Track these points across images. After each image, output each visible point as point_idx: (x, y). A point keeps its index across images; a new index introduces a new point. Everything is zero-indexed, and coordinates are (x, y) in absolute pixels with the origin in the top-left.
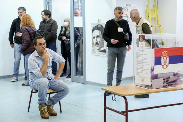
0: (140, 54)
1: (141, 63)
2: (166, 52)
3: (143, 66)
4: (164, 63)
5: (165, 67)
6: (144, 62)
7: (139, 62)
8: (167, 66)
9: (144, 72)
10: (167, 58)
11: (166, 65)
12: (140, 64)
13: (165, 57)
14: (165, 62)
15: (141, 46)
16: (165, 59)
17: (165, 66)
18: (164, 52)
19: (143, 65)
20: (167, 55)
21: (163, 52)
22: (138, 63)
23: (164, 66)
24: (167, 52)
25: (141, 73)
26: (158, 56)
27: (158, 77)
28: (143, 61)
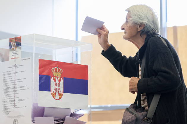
0: (11, 74)
1: (14, 90)
2: (59, 70)
3: (17, 95)
4: (55, 89)
5: (57, 96)
6: (18, 88)
7: (8, 88)
8: (61, 96)
9: (18, 105)
10: (60, 81)
11: (59, 92)
12: (10, 92)
13: (57, 77)
14: (57, 87)
15: (13, 58)
16: (57, 81)
17: (57, 94)
18: (56, 69)
19: (18, 92)
20: (60, 75)
21: (54, 68)
22: (7, 92)
23: (55, 94)
24: (61, 69)
25: (12, 109)
26: (45, 73)
27: (45, 113)
28: (16, 86)
